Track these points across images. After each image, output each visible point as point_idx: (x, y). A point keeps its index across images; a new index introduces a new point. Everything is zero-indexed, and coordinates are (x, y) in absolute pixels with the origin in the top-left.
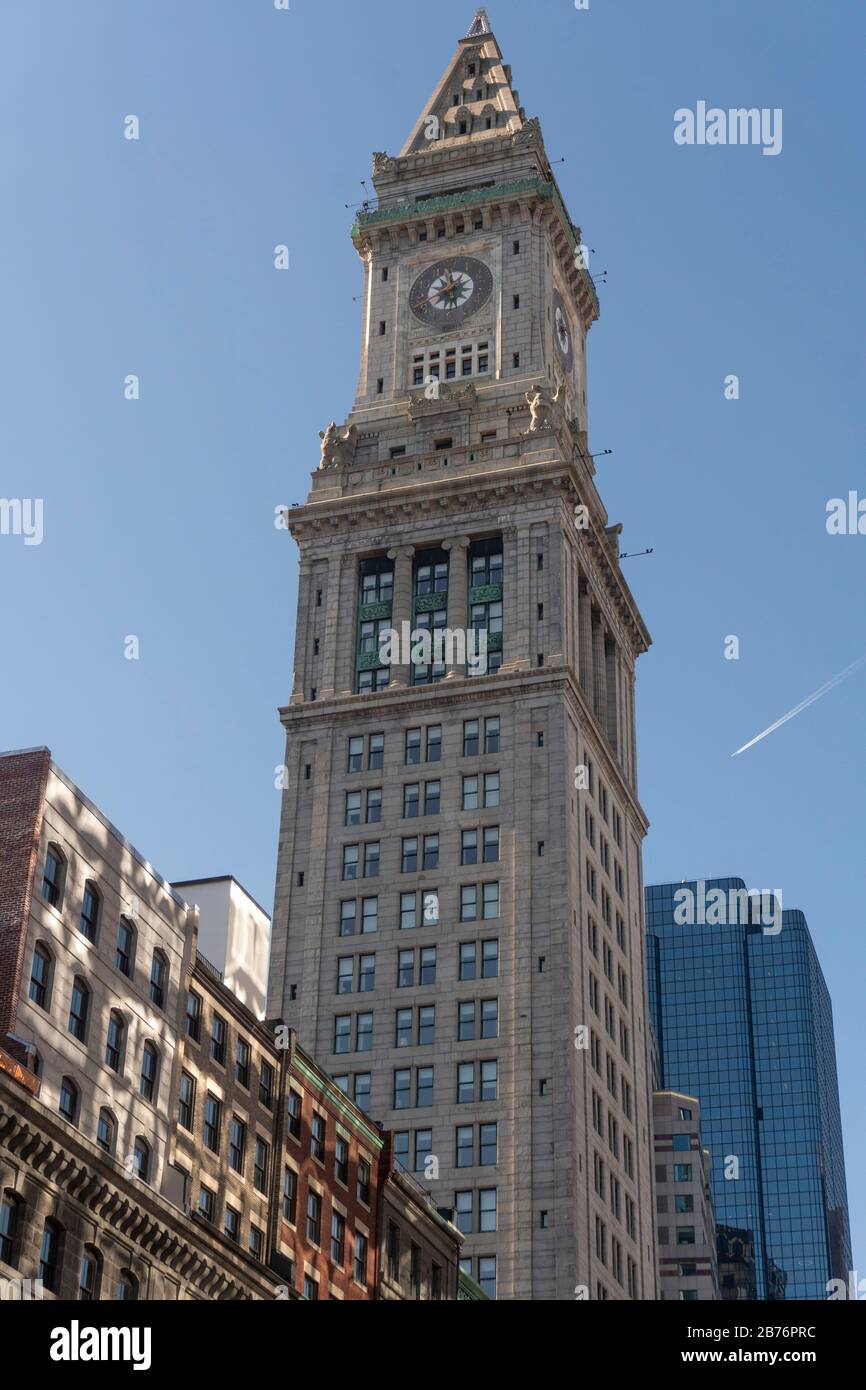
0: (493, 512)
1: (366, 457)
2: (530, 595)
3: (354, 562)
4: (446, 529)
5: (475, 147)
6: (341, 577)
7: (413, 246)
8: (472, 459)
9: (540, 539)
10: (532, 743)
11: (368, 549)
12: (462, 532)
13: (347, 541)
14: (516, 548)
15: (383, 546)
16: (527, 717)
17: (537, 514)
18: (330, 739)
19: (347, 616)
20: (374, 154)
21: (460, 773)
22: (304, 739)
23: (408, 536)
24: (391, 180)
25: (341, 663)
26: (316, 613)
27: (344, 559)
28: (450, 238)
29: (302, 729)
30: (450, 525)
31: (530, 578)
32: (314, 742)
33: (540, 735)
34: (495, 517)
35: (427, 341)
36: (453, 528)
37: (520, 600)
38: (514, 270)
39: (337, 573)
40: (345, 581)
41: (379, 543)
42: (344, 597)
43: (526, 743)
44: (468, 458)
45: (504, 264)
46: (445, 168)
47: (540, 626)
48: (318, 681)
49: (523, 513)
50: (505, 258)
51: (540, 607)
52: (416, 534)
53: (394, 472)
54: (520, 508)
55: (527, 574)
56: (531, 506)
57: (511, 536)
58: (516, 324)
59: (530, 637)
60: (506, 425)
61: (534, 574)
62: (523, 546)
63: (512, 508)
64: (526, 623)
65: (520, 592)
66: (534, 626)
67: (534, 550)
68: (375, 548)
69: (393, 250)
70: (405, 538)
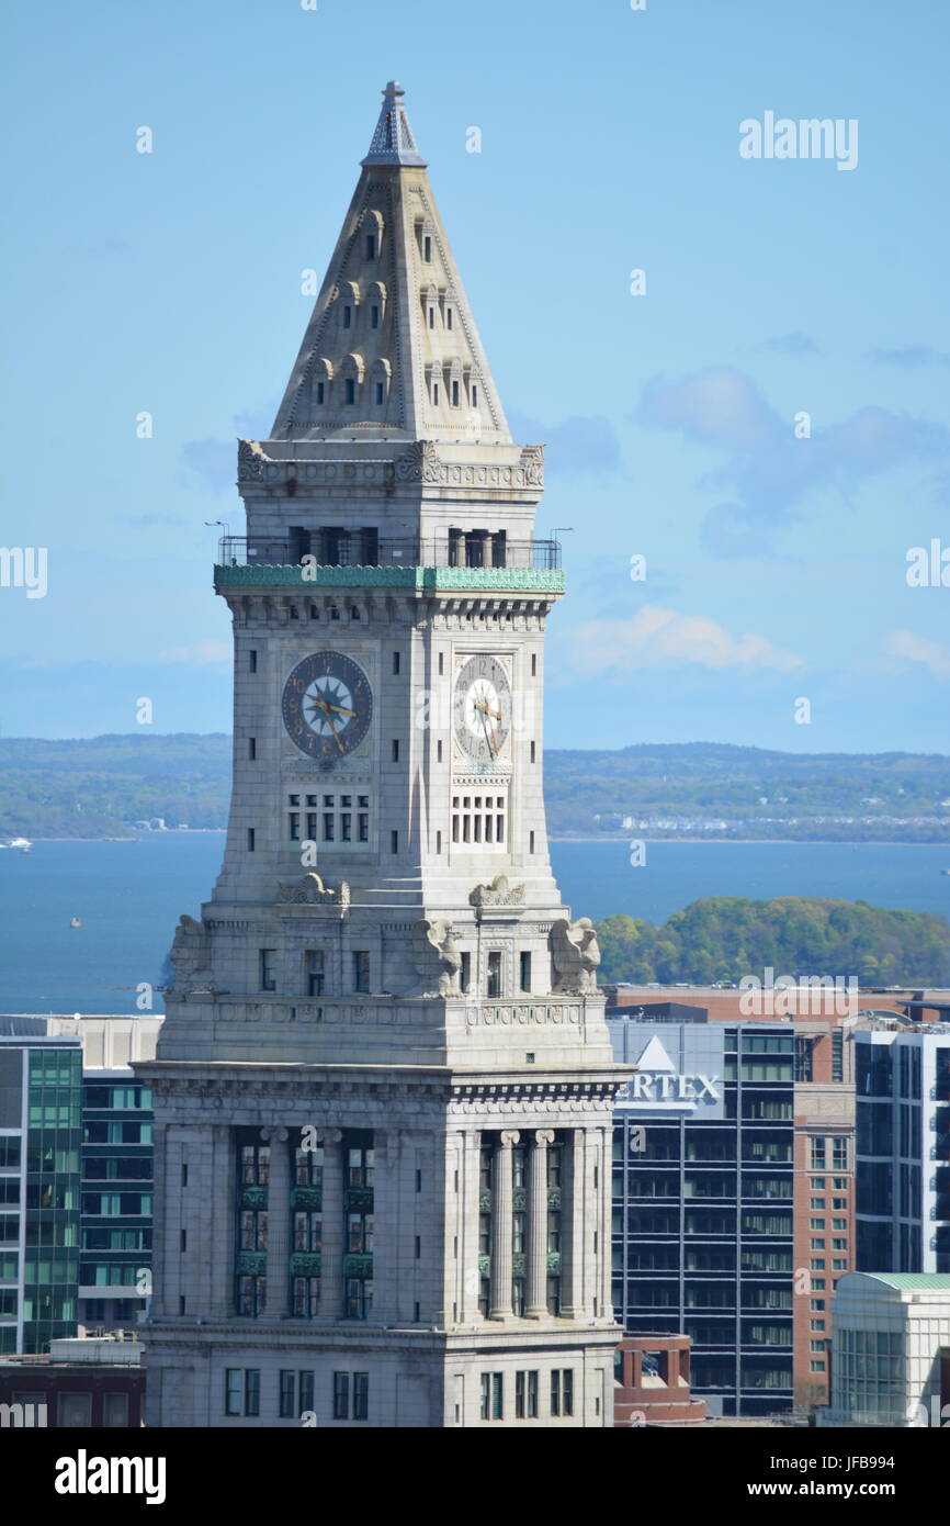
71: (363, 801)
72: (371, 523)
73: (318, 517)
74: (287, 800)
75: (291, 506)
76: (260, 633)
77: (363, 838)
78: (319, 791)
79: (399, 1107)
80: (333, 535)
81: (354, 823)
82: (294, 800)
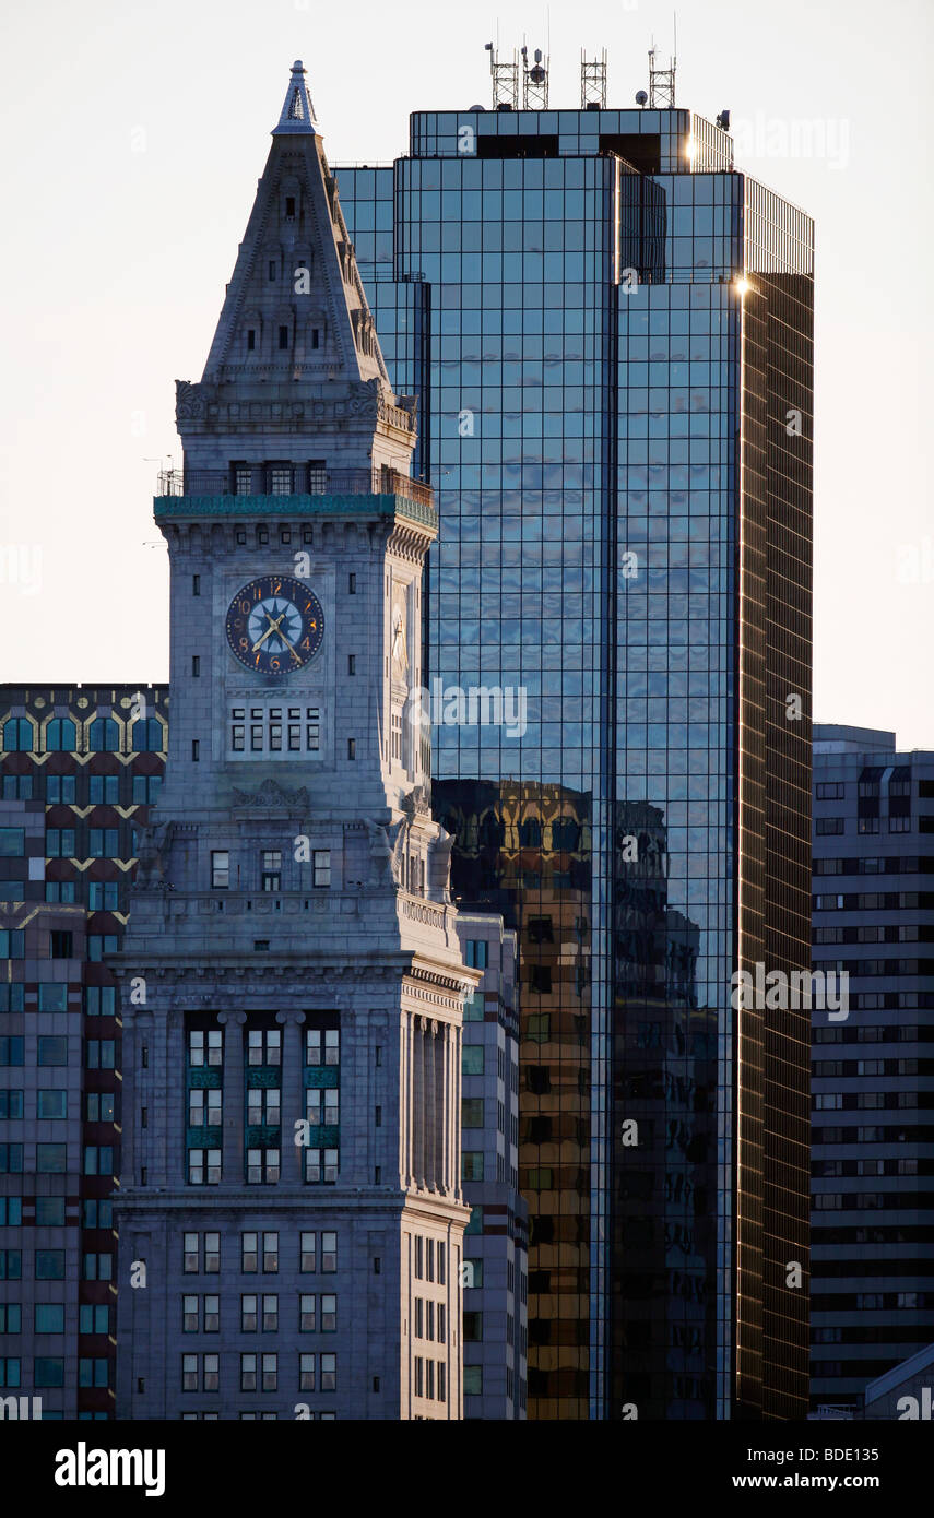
1: (183, 854)
2: (368, 1096)
4: (281, 999)
5: (302, 403)
6: (168, 1037)
7: (230, 553)
8: (307, 907)
9: (380, 1029)
10: (369, 1270)
11: (197, 1008)
12: (297, 1006)
13: (173, 995)
14: (355, 1036)
16: (364, 1240)
17: (376, 998)
18: (164, 1233)
19: (177, 1087)
20: (177, 381)
21: (297, 1290)
22: (137, 1230)
23: (240, 1000)
24: (199, 430)
25: (172, 1143)
26: (142, 1077)
27: (171, 1014)
28: (274, 552)
29: (135, 1218)
30: (283, 995)
31: (369, 1076)
32: (148, 1234)
33: (377, 1260)
34: (332, 995)
35: (248, 693)
36: (287, 1000)
37: (359, 1101)
38: (350, 617)
39: (164, 1032)
40: (172, 1043)
41: (208, 1003)
42: (172, 1063)
43: (362, 1269)
44: (303, 905)
45: (339, 605)
47: (378, 1134)
48: (149, 1161)
49: (362, 995)
50: (339, 597)
51: (378, 1109)
52: (249, 1000)
53: (221, 907)
54: (359, 988)
55: (365, 1072)
56: (370, 988)
57: (349, 1020)
58: (351, 697)
59: (368, 1146)
60: (341, 847)
61: (373, 1073)
62: (362, 1036)
63: (350, 988)
64: (365, 1130)
65: (358, 1092)
66: (372, 1133)
67: (373, 1042)
68: (204, 1008)
69: (206, 552)
70: (237, 1002)
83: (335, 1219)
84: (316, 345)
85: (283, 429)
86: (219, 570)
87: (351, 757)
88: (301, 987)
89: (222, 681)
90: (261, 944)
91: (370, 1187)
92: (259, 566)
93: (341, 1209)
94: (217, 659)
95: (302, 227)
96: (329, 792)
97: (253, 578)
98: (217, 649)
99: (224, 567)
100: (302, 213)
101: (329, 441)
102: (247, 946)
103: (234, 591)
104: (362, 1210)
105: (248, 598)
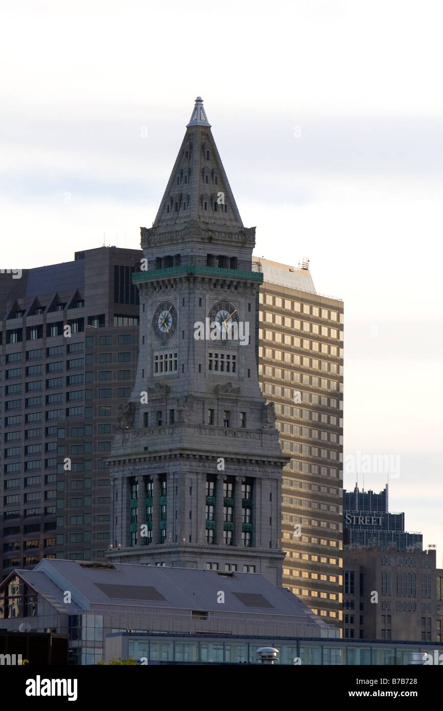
0: (163, 464)
3: (126, 481)
12: (156, 472)
15: (134, 475)
35: (159, 349)
36: (152, 470)
39: (121, 486)
45: (180, 310)
46: (164, 244)
50: (180, 308)
63: (170, 464)
69: (146, 294)
71: (234, 357)
72: (236, 255)
73: (218, 251)
74: (208, 355)
75: (208, 246)
76: (204, 292)
77: (234, 371)
78: (219, 352)
79: (267, 470)
80: (222, 258)
81: (231, 365)
82: (211, 355)
83: (164, 557)
84: (184, 209)
85: (168, 243)
86: (150, 301)
87: (183, 372)
88: (155, 465)
89: (151, 345)
90: (146, 448)
91: (173, 543)
92: (160, 298)
93: (165, 553)
94: (149, 337)
95: (189, 163)
96: (176, 386)
97: (159, 303)
98: (149, 333)
99: (151, 300)
100: (190, 157)
101: (180, 247)
102: (142, 449)
103: (155, 309)
104: (170, 553)
105: (159, 311)
